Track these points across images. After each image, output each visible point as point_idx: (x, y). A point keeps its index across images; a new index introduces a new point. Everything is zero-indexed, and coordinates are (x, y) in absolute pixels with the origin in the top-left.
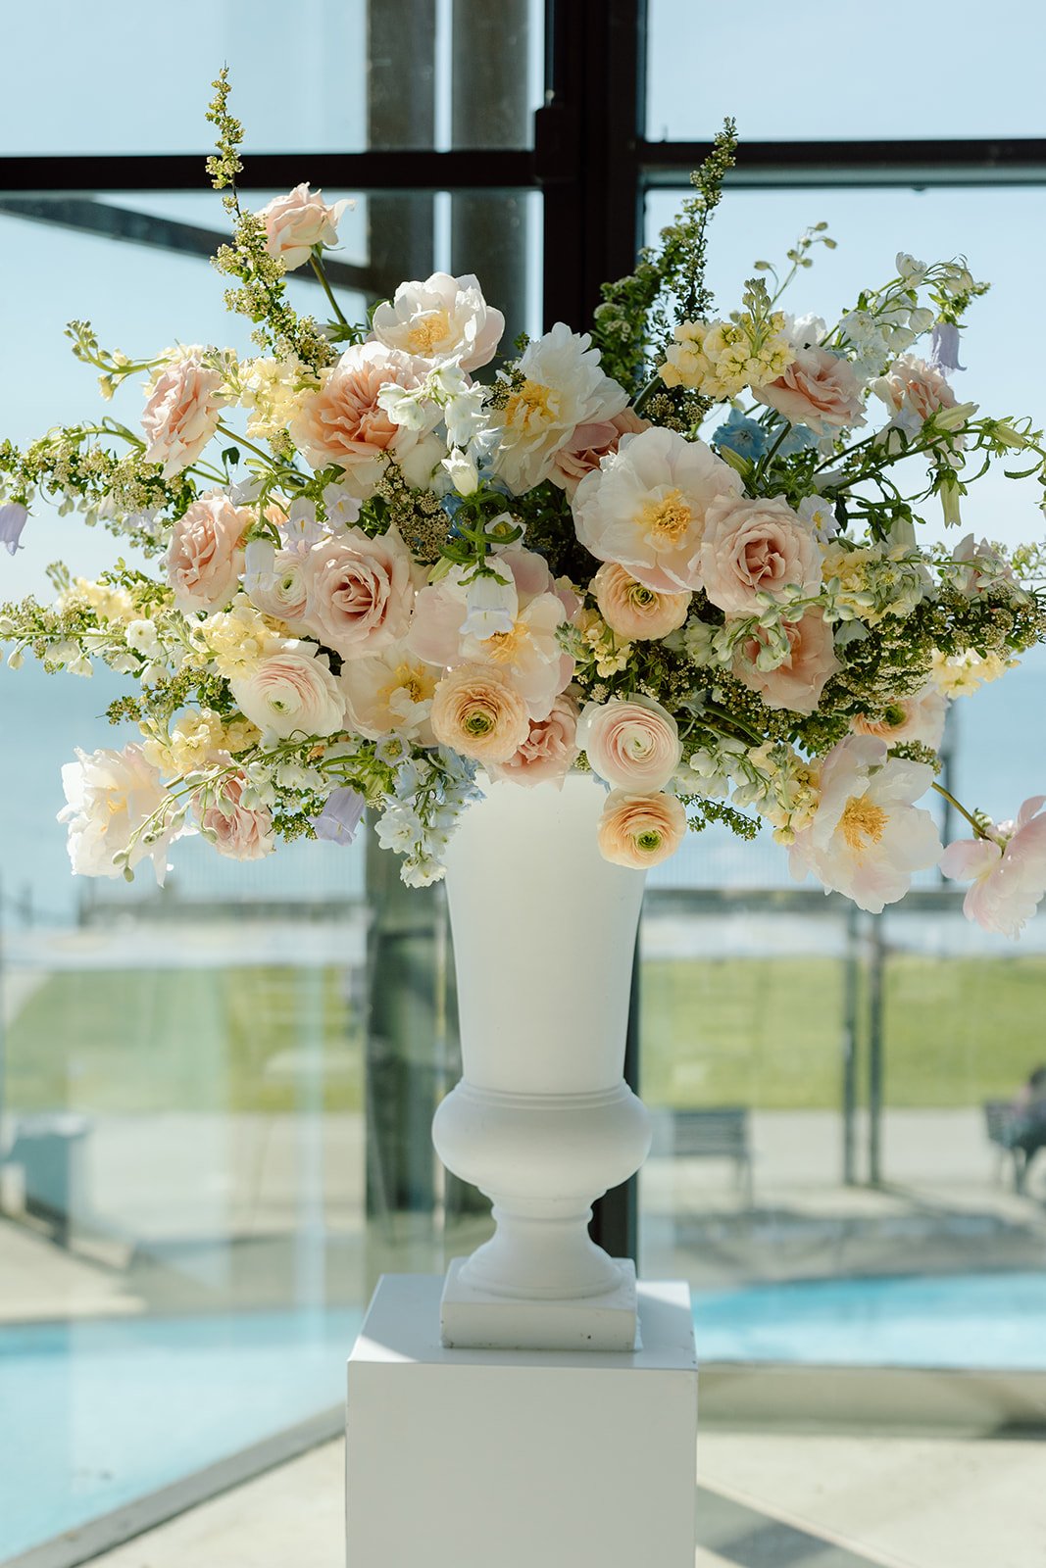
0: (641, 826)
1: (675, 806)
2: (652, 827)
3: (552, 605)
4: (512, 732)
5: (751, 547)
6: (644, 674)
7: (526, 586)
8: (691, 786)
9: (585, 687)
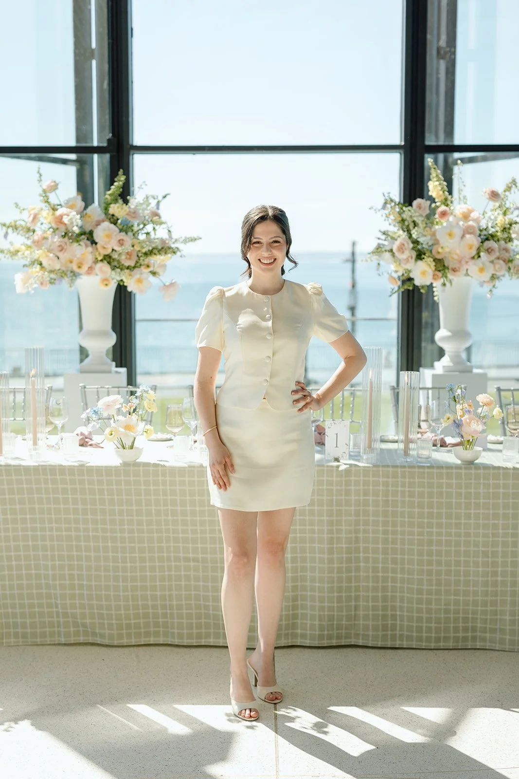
0: (105, 282)
1: (110, 279)
2: (107, 283)
3: (90, 249)
4: (85, 268)
5: (119, 241)
6: (105, 259)
7: (87, 246)
8: (113, 276)
9: (96, 261)
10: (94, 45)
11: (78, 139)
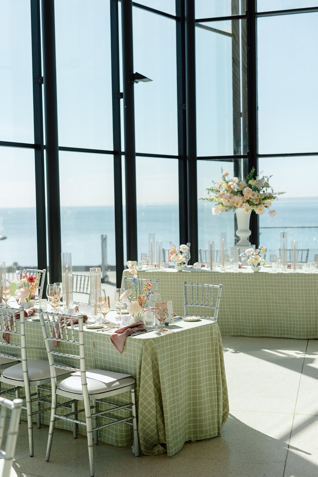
0: (247, 211)
1: (249, 209)
3: (241, 198)
4: (239, 205)
5: (253, 194)
6: (247, 201)
7: (240, 196)
9: (244, 202)
10: (241, 111)
11: (235, 152)
